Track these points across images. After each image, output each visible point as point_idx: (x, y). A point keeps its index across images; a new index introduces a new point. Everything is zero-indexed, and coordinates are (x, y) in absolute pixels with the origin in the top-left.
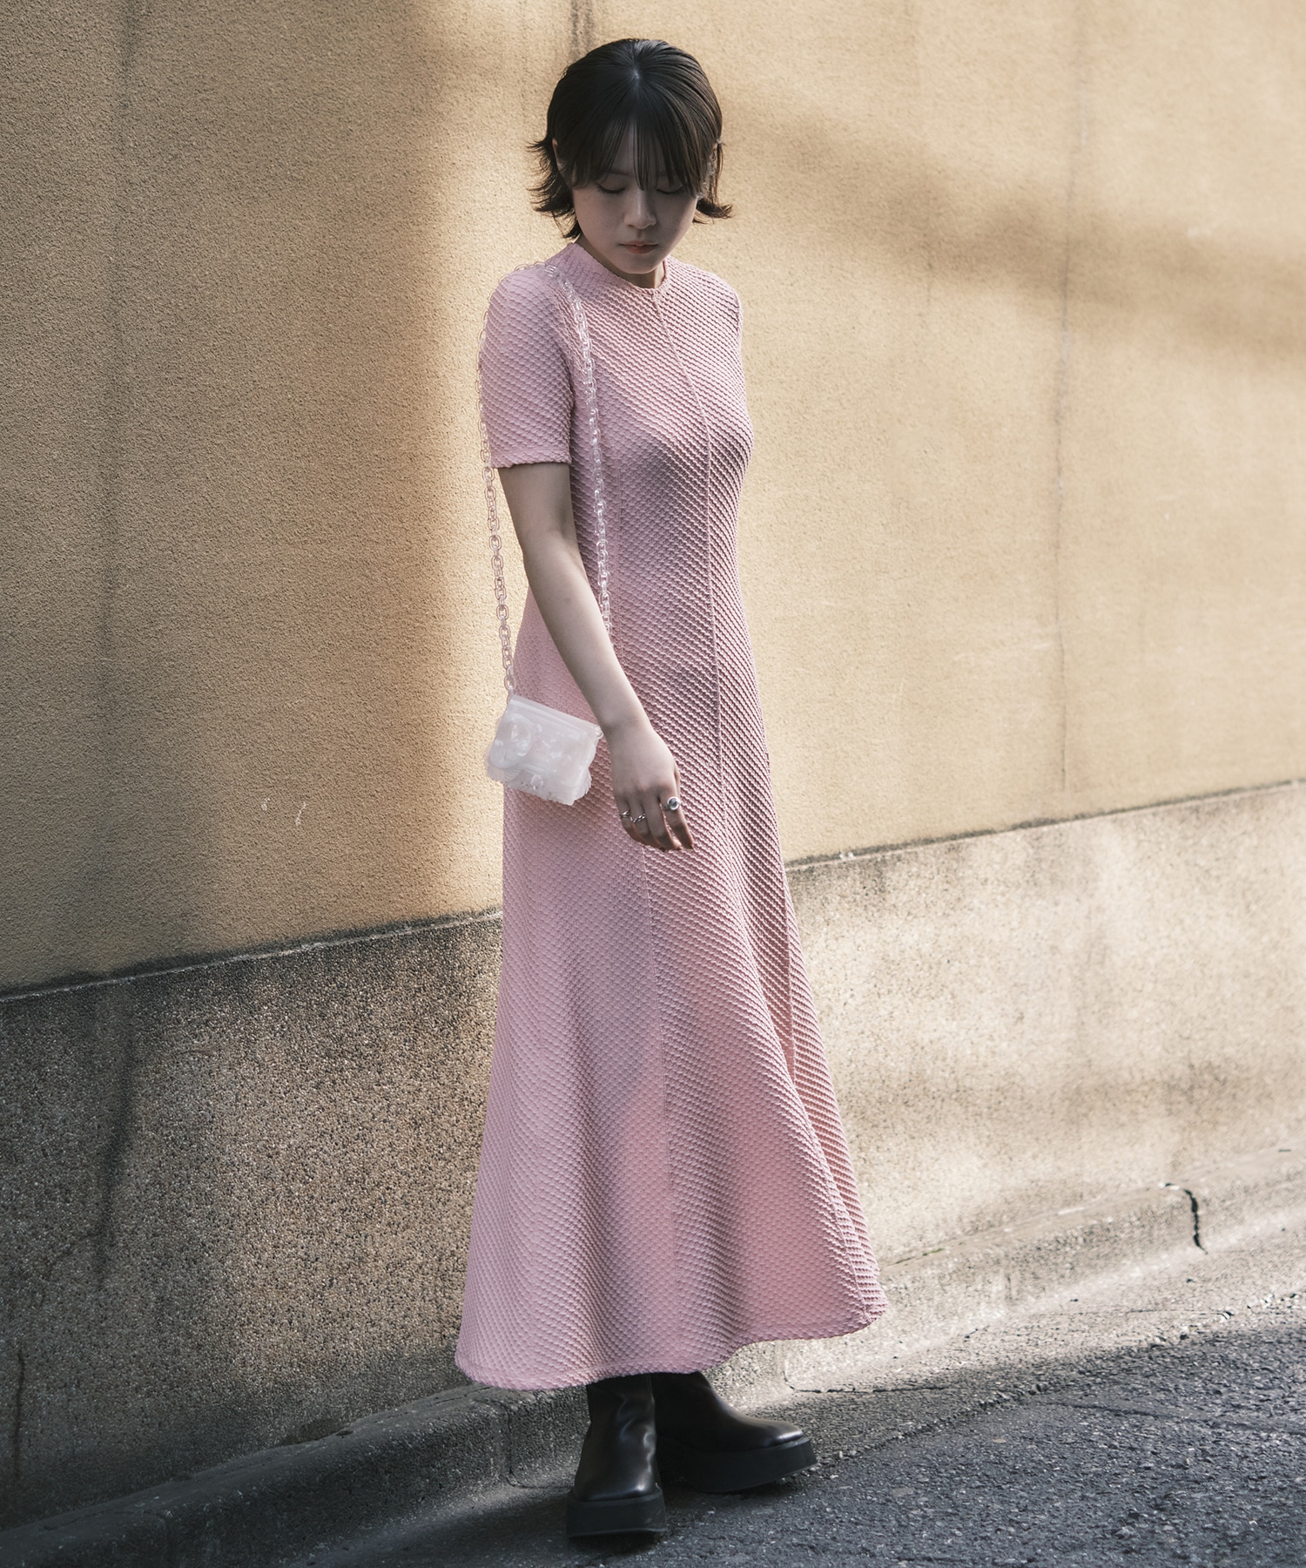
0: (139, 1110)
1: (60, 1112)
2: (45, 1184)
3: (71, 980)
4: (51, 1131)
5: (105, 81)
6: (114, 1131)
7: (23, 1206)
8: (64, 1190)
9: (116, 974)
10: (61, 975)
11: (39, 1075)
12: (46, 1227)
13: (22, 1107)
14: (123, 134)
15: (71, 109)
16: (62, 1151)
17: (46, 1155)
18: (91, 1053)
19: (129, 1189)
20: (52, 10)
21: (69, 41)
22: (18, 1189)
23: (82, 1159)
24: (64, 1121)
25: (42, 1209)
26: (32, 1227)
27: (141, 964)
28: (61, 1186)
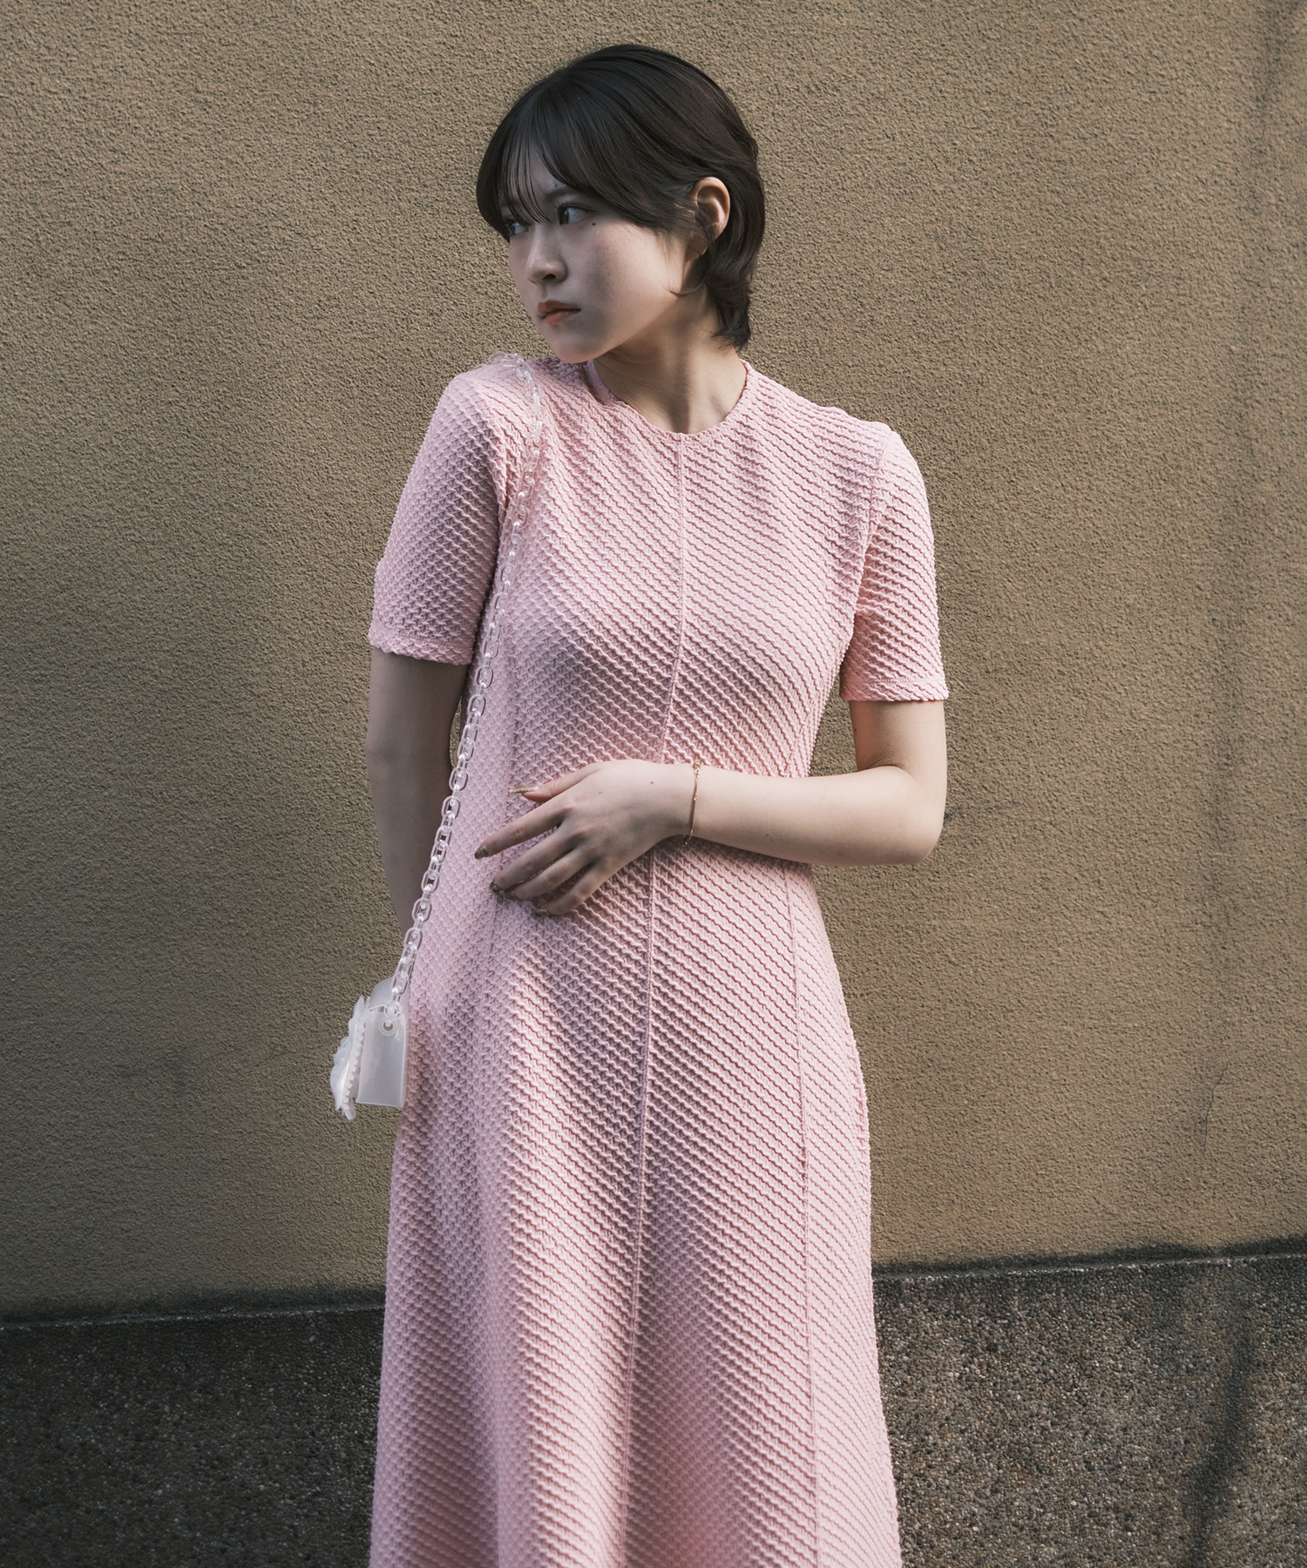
0: (1262, 1425)
1: (1116, 1418)
2: (1089, 1505)
3: (1148, 1253)
4: (1102, 1440)
5: (1226, 125)
6: (1214, 1449)
7: (1049, 1528)
8: (1122, 1515)
9: (1230, 1251)
10: (1132, 1246)
11: (1082, 1369)
12: (1090, 1557)
13: (1050, 1406)
14: (1258, 189)
15: (1163, 166)
16: (1119, 1466)
17: (1091, 1469)
18: (1175, 1348)
19: (1240, 1525)
20: (1129, 44)
21: (1160, 79)
22: (1042, 1506)
23: (1155, 1480)
24: (1124, 1430)
25: (1082, 1533)
26: (1065, 1556)
27: (1278, 1241)
28: (1116, 1509)
